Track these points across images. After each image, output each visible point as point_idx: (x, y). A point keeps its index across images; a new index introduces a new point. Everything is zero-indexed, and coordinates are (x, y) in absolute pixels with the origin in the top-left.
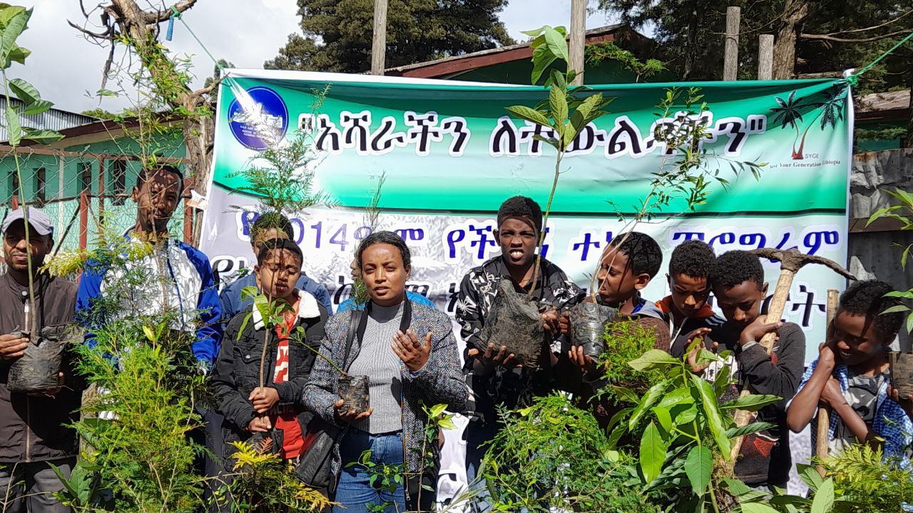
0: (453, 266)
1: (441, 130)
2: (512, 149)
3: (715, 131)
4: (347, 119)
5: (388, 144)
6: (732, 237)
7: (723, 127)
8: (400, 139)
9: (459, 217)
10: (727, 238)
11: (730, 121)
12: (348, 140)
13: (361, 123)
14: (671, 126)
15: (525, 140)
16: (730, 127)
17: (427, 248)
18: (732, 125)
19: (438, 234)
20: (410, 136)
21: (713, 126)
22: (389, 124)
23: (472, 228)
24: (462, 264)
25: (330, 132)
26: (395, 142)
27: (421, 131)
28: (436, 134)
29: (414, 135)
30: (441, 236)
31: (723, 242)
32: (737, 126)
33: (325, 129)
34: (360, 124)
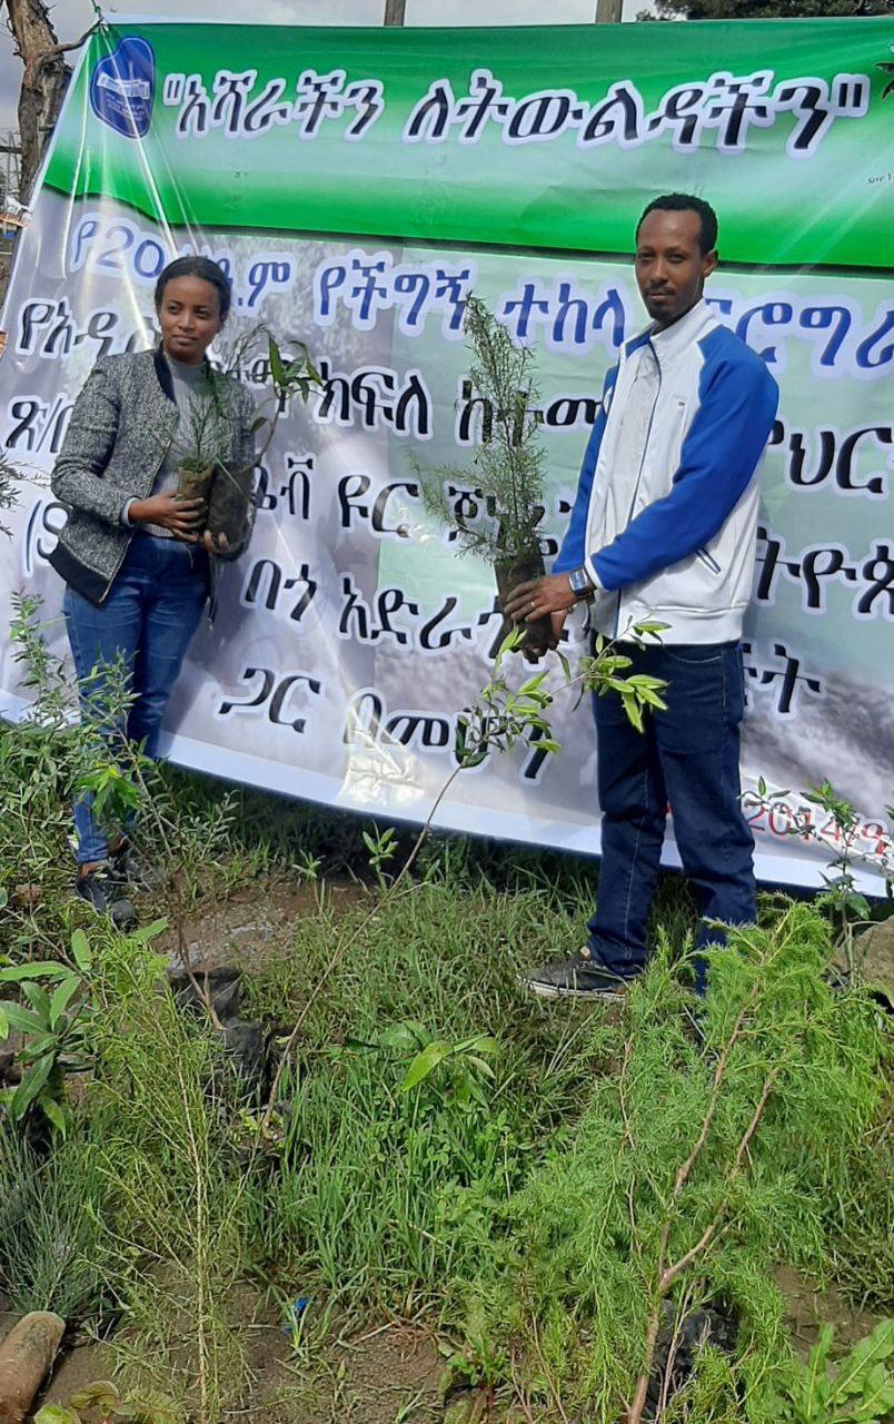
0: (324, 330)
1: (344, 100)
2: (438, 131)
3: (773, 103)
4: (223, 80)
5: (265, 120)
6: (787, 311)
7: (787, 95)
8: (283, 113)
9: (341, 245)
10: (778, 313)
11: (802, 84)
12: (217, 116)
13: (240, 87)
14: (698, 94)
15: (462, 117)
16: (801, 95)
17: (291, 295)
18: (805, 92)
19: (308, 273)
20: (298, 106)
21: (770, 92)
22: (275, 89)
23: (356, 264)
24: (336, 327)
25: (198, 101)
26: (275, 117)
27: (315, 101)
28: (334, 105)
29: (304, 106)
30: (313, 275)
31: (768, 319)
32: (813, 94)
33: (193, 97)
34: (237, 89)
